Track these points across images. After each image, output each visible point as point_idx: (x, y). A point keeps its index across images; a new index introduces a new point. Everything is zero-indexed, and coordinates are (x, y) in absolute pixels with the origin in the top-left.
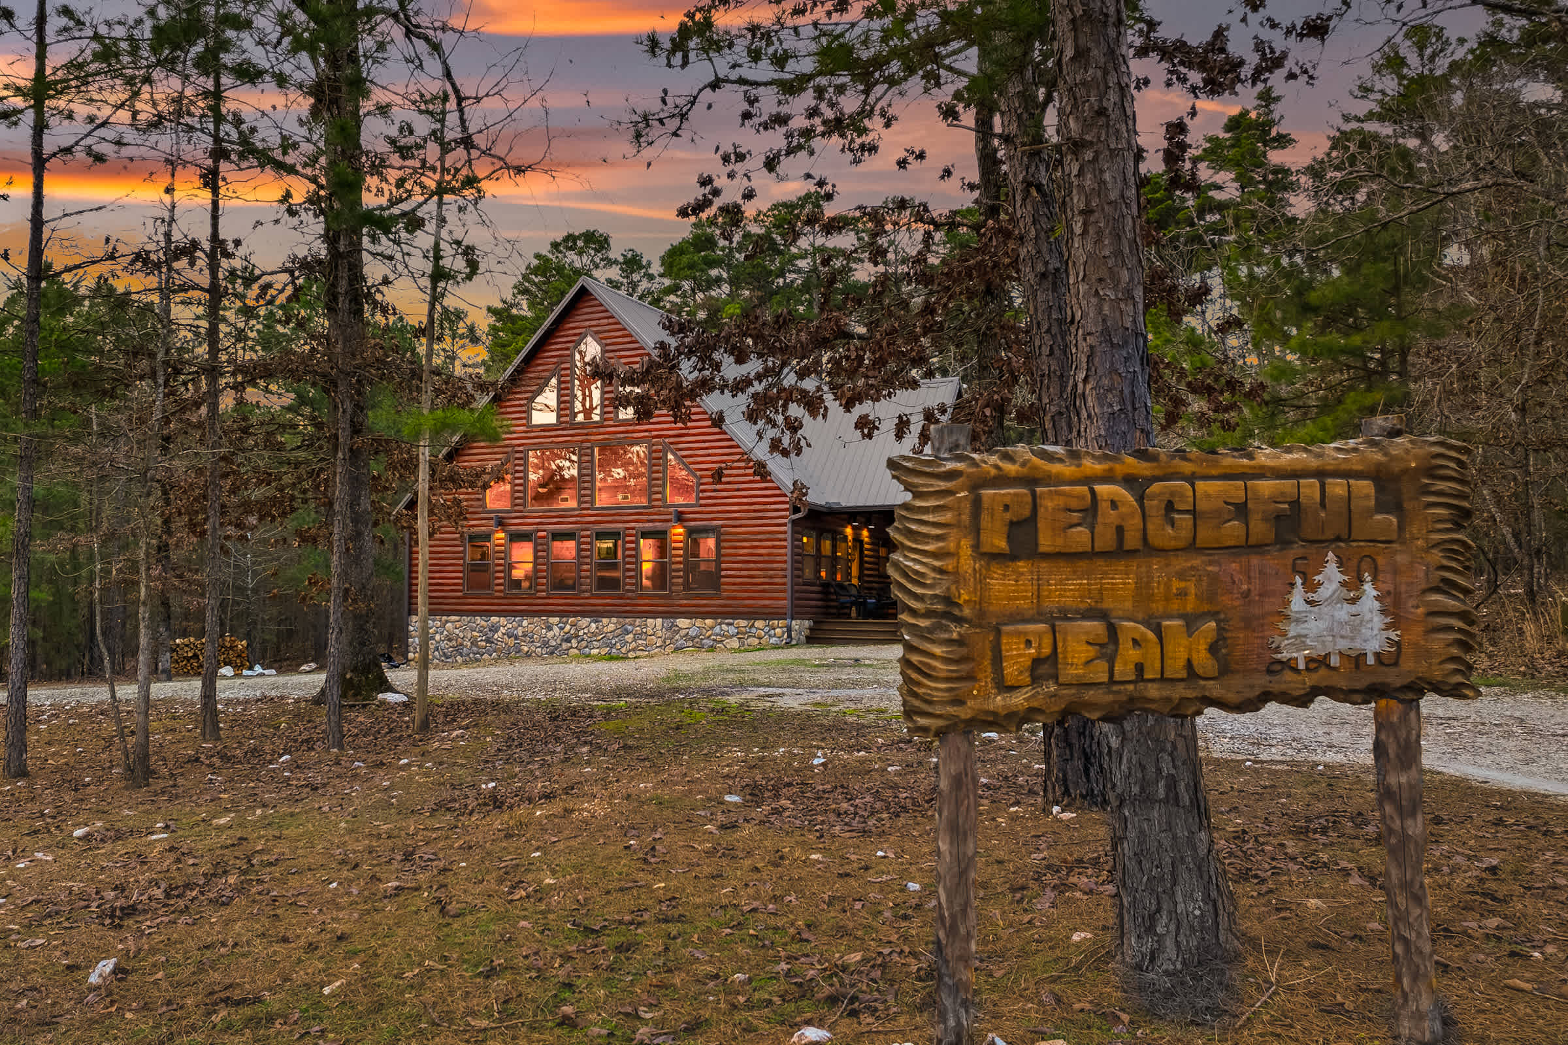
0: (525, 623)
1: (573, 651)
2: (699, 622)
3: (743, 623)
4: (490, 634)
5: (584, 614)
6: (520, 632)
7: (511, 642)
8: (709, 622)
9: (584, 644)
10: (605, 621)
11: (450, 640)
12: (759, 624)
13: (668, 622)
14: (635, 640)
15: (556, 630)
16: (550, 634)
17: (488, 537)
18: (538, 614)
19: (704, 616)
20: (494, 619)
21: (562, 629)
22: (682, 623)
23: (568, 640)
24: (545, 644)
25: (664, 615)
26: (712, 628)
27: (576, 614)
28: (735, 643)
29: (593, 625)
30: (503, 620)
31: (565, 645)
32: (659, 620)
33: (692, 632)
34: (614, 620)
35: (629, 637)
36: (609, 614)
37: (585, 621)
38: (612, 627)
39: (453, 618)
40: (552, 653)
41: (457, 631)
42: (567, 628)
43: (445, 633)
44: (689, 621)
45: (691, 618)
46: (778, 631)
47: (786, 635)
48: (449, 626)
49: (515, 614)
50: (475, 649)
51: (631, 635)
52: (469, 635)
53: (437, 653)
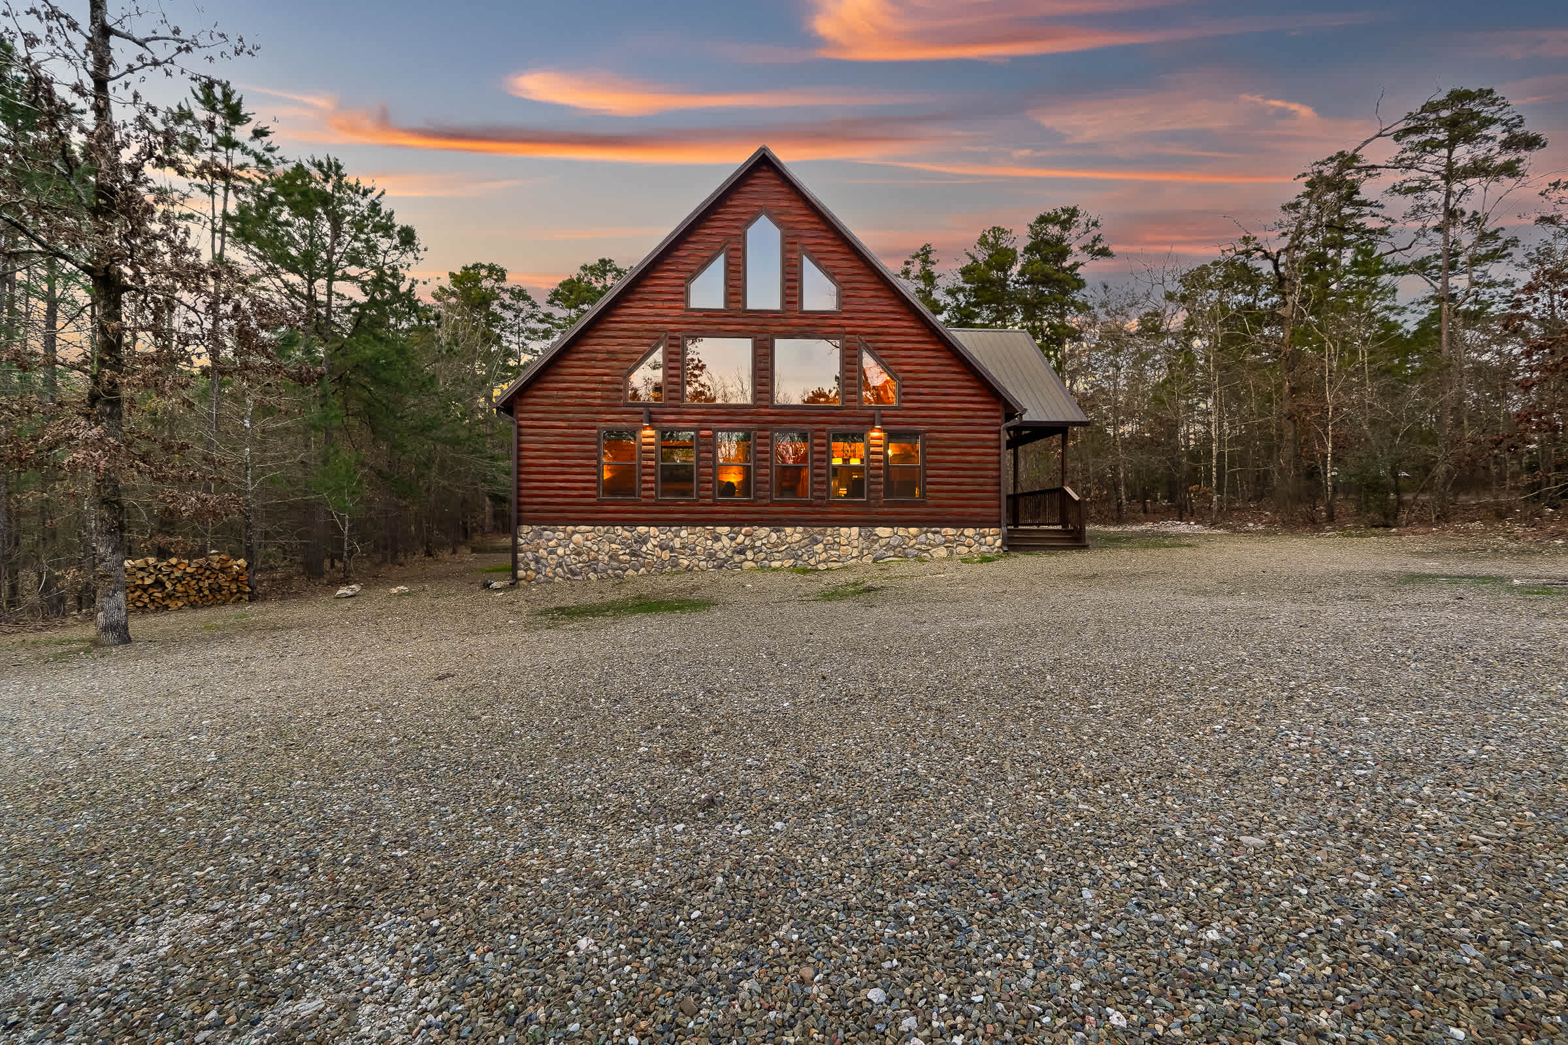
0: (684, 533)
1: (748, 565)
2: (901, 531)
3: (950, 531)
4: (636, 547)
5: (762, 523)
6: (677, 543)
7: (666, 555)
8: (913, 530)
9: (762, 555)
10: (789, 530)
11: (579, 554)
12: (969, 532)
13: (864, 531)
14: (826, 551)
15: (726, 541)
16: (718, 546)
17: (633, 433)
18: (703, 523)
19: (907, 524)
20: (642, 529)
21: (732, 539)
22: (883, 531)
23: (742, 552)
24: (711, 556)
25: (861, 523)
26: (915, 537)
27: (751, 523)
28: (942, 552)
29: (774, 535)
30: (653, 530)
31: (737, 558)
32: (855, 530)
33: (894, 542)
34: (800, 529)
35: (819, 548)
36: (794, 523)
37: (763, 531)
38: (797, 537)
39: (583, 528)
40: (721, 567)
41: (589, 544)
42: (741, 538)
43: (572, 546)
44: (889, 529)
45: (892, 527)
46: (989, 539)
47: (999, 543)
48: (577, 537)
49: (670, 523)
50: (615, 564)
51: (821, 546)
52: (607, 548)
53: (559, 570)
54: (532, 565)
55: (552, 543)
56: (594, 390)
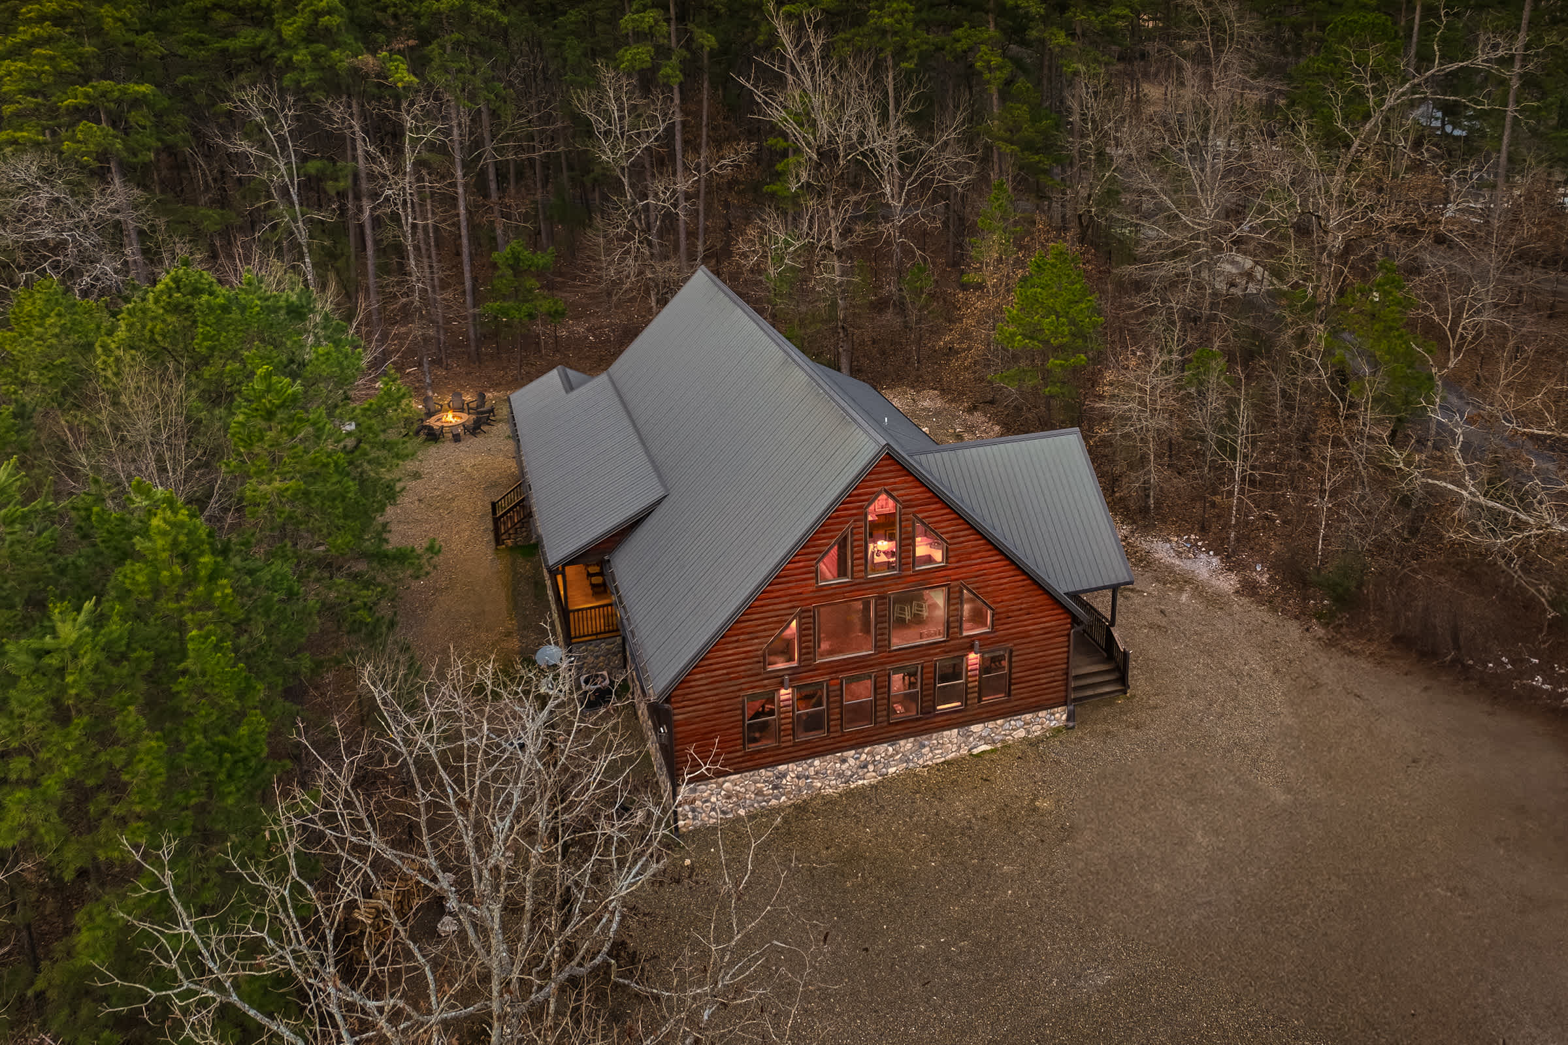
0: (817, 763)
2: (991, 725)
3: (1028, 716)
4: (777, 782)
5: (881, 742)
6: (812, 771)
7: (802, 782)
8: (1000, 722)
9: (881, 766)
10: (902, 742)
11: (729, 797)
13: (962, 731)
14: (931, 751)
15: (852, 762)
16: (845, 766)
17: (773, 694)
18: (832, 751)
19: (995, 718)
20: (782, 768)
21: (857, 759)
22: (976, 728)
23: (865, 767)
24: (840, 775)
25: (960, 726)
26: (1002, 726)
27: (872, 743)
29: (890, 749)
30: (792, 766)
31: (861, 772)
32: (956, 731)
33: (985, 733)
34: (911, 740)
36: (906, 736)
37: (882, 748)
38: (909, 746)
39: (732, 777)
40: (847, 782)
41: (738, 788)
42: (864, 756)
43: (723, 793)
44: (981, 725)
45: (983, 722)
46: (1057, 715)
47: (1064, 717)
48: (726, 785)
49: (805, 758)
50: (760, 798)
51: (927, 749)
52: (753, 788)
53: (713, 813)
54: (690, 815)
55: (705, 794)
56: (738, 666)
